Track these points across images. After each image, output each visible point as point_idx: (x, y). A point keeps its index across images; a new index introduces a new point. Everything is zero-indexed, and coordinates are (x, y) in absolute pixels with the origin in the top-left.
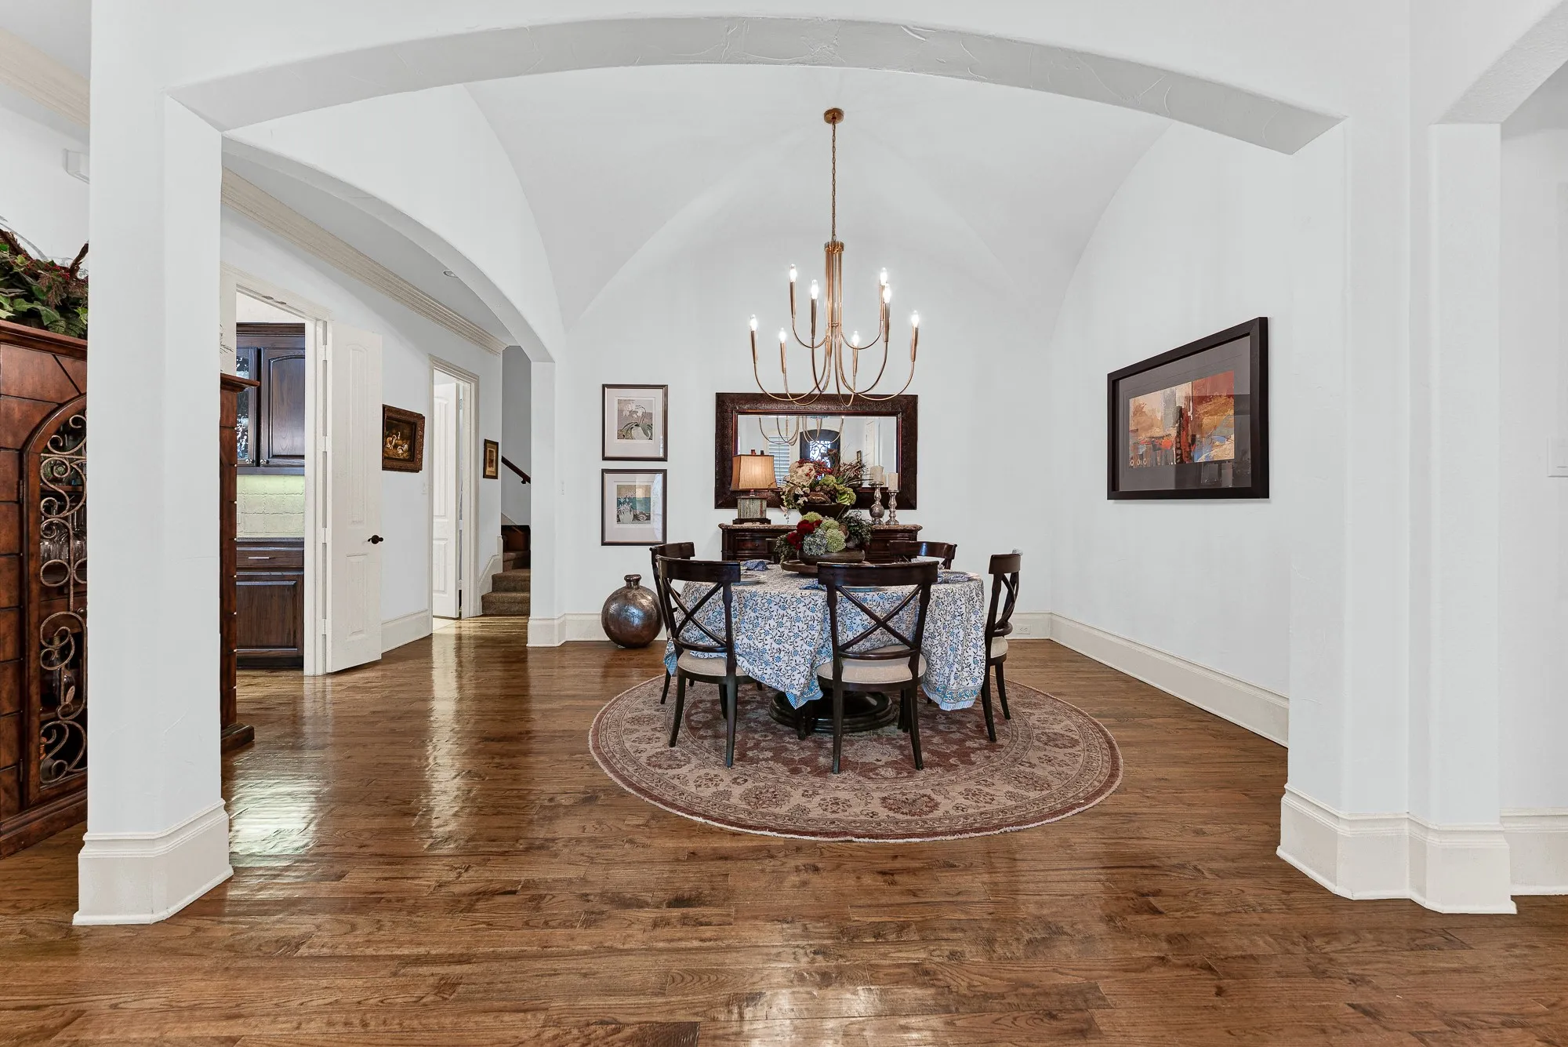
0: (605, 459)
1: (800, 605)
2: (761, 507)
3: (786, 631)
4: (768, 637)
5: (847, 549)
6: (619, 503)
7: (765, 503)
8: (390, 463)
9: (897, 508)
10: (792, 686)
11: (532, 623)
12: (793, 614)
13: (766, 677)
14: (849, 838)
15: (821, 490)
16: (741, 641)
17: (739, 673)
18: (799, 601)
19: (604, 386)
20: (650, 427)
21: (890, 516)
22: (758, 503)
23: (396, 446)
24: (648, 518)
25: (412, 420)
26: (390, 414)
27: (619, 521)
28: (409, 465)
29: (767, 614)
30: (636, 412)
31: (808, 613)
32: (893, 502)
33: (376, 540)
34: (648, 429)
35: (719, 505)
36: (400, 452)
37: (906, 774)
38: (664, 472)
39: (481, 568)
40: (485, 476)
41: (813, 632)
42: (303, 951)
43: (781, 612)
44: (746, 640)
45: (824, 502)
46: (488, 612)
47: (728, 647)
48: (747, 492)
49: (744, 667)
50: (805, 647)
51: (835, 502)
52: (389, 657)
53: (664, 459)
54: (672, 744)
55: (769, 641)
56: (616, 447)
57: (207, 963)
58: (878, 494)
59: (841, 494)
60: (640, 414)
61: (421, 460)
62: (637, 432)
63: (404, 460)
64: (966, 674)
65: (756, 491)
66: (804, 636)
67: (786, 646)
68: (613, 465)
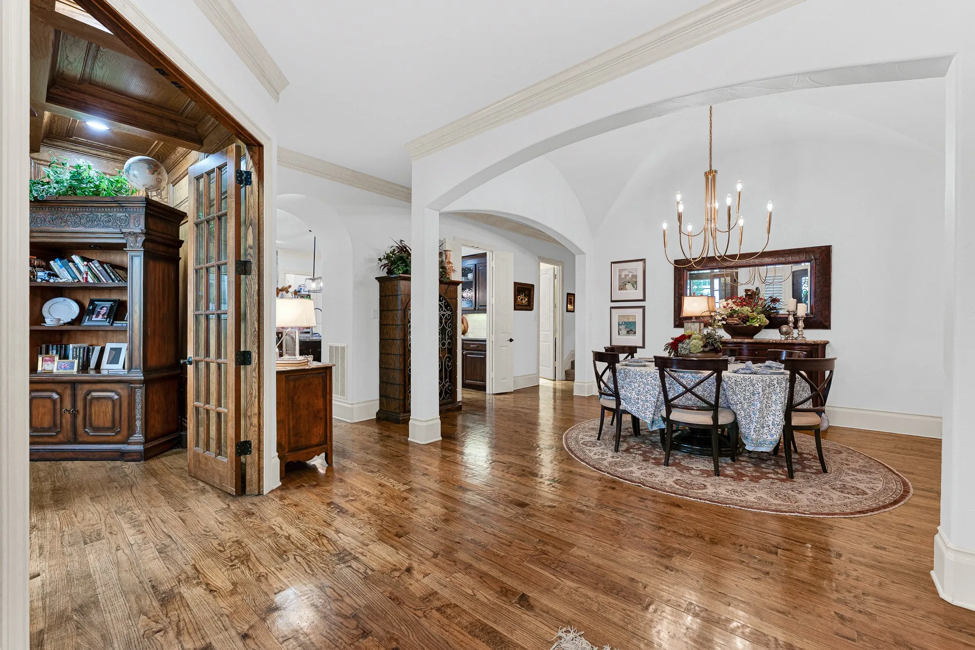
0: (612, 301)
1: (649, 377)
2: (700, 327)
3: (642, 390)
4: (633, 392)
5: (703, 352)
6: (619, 325)
7: (702, 325)
8: (518, 307)
9: (804, 328)
10: (646, 418)
11: (576, 384)
12: (645, 381)
13: (633, 411)
14: (640, 485)
15: (738, 316)
16: (622, 392)
17: (621, 408)
18: (648, 375)
19: (612, 263)
20: (636, 282)
21: (798, 334)
22: (697, 325)
23: (522, 300)
24: (635, 333)
25: (529, 287)
26: (519, 286)
27: (619, 334)
28: (528, 308)
29: (635, 380)
30: (628, 275)
31: (653, 381)
32: (801, 324)
33: (511, 340)
34: (635, 284)
35: (676, 326)
36: (524, 302)
37: (706, 475)
38: (644, 308)
39: (565, 358)
40: (567, 311)
41: (655, 392)
42: (448, 459)
43: (641, 380)
44: (624, 392)
45: (738, 324)
46: (568, 379)
47: (616, 395)
48: (689, 318)
49: (624, 405)
50: (652, 399)
51: (746, 324)
52: (516, 392)
53: (644, 300)
54: (598, 439)
55: (634, 393)
56: (619, 295)
57: (428, 455)
58: (791, 318)
59: (752, 319)
60: (630, 276)
61: (533, 305)
62: (629, 286)
63: (525, 305)
64: (766, 431)
65: (697, 318)
66: (651, 393)
67: (642, 397)
68: (616, 304)
